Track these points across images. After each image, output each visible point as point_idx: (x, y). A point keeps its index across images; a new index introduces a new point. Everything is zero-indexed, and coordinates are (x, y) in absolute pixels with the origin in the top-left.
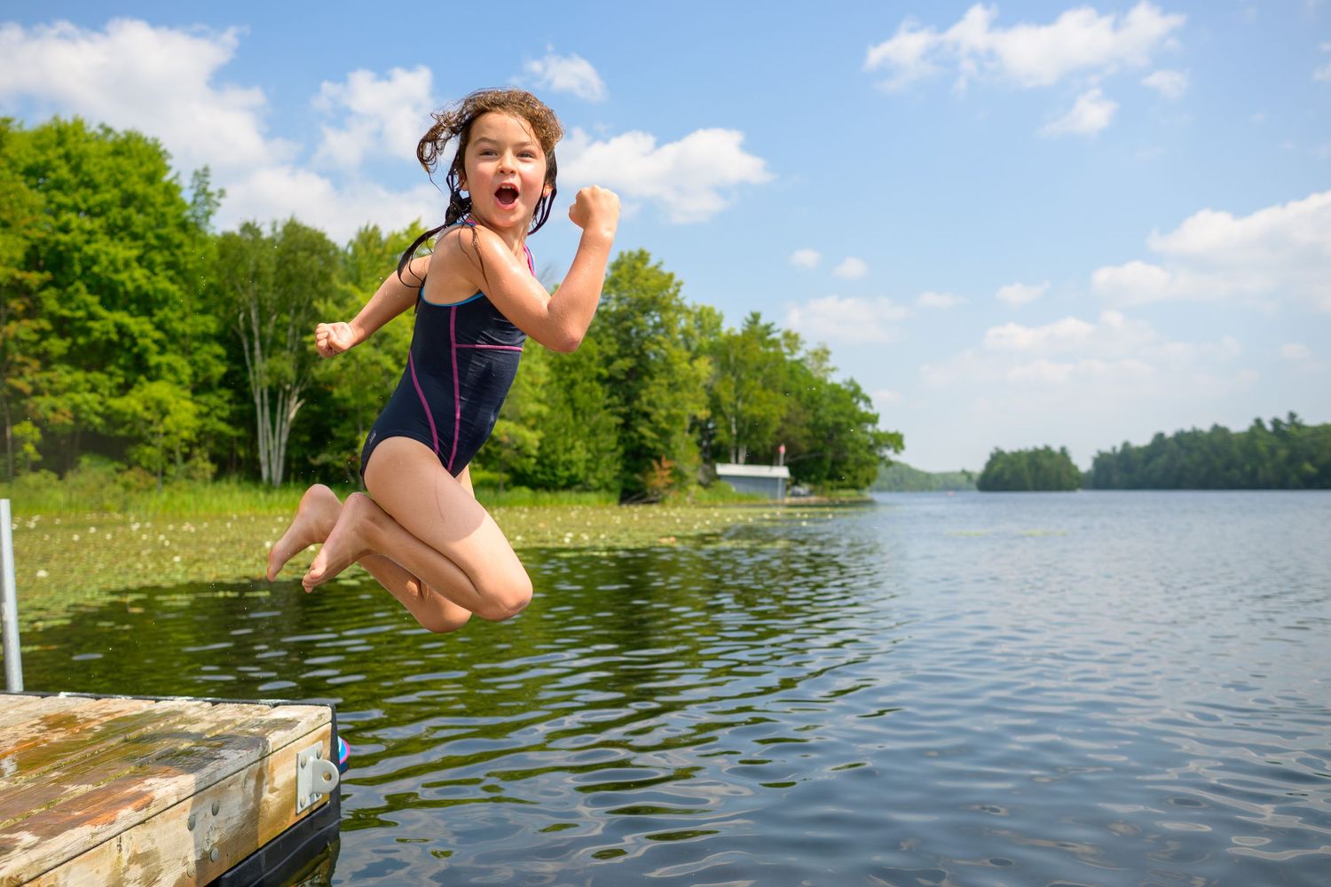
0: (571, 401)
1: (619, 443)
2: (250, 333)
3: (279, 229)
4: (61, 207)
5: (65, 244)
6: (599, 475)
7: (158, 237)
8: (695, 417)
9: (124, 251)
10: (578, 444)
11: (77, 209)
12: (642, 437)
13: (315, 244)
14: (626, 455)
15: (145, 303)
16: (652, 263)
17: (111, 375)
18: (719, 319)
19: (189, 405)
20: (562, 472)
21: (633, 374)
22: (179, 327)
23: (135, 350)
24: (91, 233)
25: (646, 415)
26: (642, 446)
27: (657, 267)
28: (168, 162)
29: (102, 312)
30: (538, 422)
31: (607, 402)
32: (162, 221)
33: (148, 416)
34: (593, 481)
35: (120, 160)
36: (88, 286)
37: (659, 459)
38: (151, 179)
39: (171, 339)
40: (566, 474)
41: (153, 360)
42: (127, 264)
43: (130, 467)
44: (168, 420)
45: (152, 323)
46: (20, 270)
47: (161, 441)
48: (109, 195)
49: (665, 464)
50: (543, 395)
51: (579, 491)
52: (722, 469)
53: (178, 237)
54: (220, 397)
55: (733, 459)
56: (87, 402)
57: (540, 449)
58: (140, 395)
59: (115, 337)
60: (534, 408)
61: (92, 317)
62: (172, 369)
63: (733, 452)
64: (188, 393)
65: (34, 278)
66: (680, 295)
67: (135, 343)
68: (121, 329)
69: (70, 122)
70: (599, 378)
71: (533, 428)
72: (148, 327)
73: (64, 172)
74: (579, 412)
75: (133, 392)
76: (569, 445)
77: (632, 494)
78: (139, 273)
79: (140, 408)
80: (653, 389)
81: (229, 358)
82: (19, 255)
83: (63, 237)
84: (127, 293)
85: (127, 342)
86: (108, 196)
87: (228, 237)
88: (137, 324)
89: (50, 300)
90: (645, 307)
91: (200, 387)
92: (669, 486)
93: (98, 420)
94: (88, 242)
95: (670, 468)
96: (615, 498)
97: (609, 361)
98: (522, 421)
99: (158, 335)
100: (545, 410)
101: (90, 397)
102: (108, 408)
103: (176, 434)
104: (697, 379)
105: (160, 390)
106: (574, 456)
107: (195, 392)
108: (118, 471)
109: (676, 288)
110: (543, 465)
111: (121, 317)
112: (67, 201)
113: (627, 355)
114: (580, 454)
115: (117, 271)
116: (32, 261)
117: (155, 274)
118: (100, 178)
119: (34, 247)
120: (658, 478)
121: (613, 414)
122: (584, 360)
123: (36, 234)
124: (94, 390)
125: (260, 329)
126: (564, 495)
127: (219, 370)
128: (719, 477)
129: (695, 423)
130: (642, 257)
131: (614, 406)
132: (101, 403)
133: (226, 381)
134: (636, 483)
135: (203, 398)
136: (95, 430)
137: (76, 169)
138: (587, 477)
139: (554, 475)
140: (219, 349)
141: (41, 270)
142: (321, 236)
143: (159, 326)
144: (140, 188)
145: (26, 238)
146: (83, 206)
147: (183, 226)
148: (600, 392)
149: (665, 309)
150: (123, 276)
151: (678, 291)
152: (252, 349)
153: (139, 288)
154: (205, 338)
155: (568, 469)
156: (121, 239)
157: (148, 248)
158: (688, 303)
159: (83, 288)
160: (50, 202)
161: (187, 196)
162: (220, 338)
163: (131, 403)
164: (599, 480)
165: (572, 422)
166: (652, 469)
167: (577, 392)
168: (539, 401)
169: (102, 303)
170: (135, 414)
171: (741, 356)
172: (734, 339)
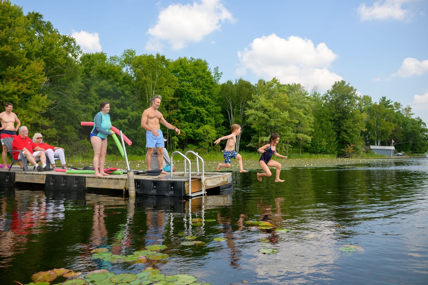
0: (322, 127)
1: (337, 139)
2: (230, 111)
3: (237, 82)
4: (182, 80)
5: (183, 90)
6: (330, 149)
7: (206, 86)
8: (362, 131)
9: (197, 91)
10: (323, 140)
11: (185, 80)
12: (344, 138)
13: (247, 85)
14: (339, 142)
15: (202, 104)
16: (346, 84)
17: (195, 123)
18: (370, 99)
19: (214, 131)
21: (340, 118)
22: (212, 110)
23: (201, 116)
24: (189, 86)
25: (345, 131)
26: (344, 141)
27: (348, 85)
28: (208, 66)
29: (192, 107)
30: (312, 134)
31: (333, 127)
32: (207, 82)
33: (204, 134)
34: (329, 151)
35: (196, 67)
36: (189, 100)
37: (349, 144)
38: (204, 71)
39: (210, 113)
40: (320, 149)
41: (205, 119)
42: (198, 95)
43: (200, 148)
44: (209, 135)
45: (205, 109)
46: (173, 97)
47: (207, 141)
48: (194, 76)
49: (352, 146)
50: (313, 126)
51: (323, 154)
52: (372, 147)
53: (211, 86)
54: (222, 128)
55: (376, 144)
56: (189, 131)
57: (312, 141)
58: (202, 128)
59: (196, 114)
60: (310, 129)
61: (190, 108)
62: (210, 121)
63: (376, 141)
64: (214, 128)
65: (177, 99)
66: (356, 93)
67: (201, 115)
68: (197, 112)
69: (183, 58)
70: (330, 120)
71: (310, 135)
72: (204, 110)
73: (182, 71)
74: (324, 130)
75: (200, 128)
76: (321, 140)
77: (341, 155)
78: (201, 96)
79: (202, 132)
80: (348, 123)
81: (225, 117)
82: (173, 94)
83: (182, 88)
84: (198, 101)
85: (199, 115)
86: (193, 77)
87: (223, 85)
88: (202, 110)
89: (180, 104)
90: (343, 98)
92: (353, 153)
93: (192, 136)
94: (188, 89)
95: (353, 147)
96: (335, 156)
97: (333, 115)
98: (306, 133)
99: (206, 112)
100: (313, 130)
101: (190, 129)
102: (194, 132)
103: (211, 138)
104: (362, 119)
105: (207, 127)
106: (322, 143)
107: (216, 127)
108: (197, 149)
109: (354, 91)
110: (313, 146)
111: (197, 108)
112: (183, 79)
113: (339, 113)
114: (324, 143)
115: (196, 96)
116: (176, 95)
117: (206, 96)
118: (190, 71)
119: (176, 91)
120: (349, 149)
121: (334, 131)
122: (325, 115)
123: (177, 87)
124: (191, 128)
125: (232, 110)
126: (319, 155)
127: (222, 121)
128: (371, 149)
129: (362, 133)
130: (343, 82)
131: (335, 129)
132: (192, 131)
133: (224, 124)
134: (342, 151)
135: (218, 129)
136: (191, 138)
137: (185, 71)
138: (326, 150)
139: (317, 149)
140: (222, 115)
141: (177, 97)
142: (249, 83)
143: (206, 110)
144: (201, 74)
145: (174, 89)
146: (187, 80)
147: (212, 83)
148: (331, 124)
149: (350, 98)
150: (197, 97)
151: (355, 92)
152: (230, 115)
153: (201, 100)
154: (218, 113)
155: (321, 147)
156: (197, 88)
157: (204, 89)
158: (358, 96)
159: (188, 101)
160: (179, 79)
161: (213, 75)
162: (222, 113)
163: (200, 131)
164: (330, 151)
165: (322, 134)
166: (347, 147)
167: (324, 124)
168: (312, 127)
169: (192, 105)
170: (201, 134)
171: (378, 111)
172: (375, 106)
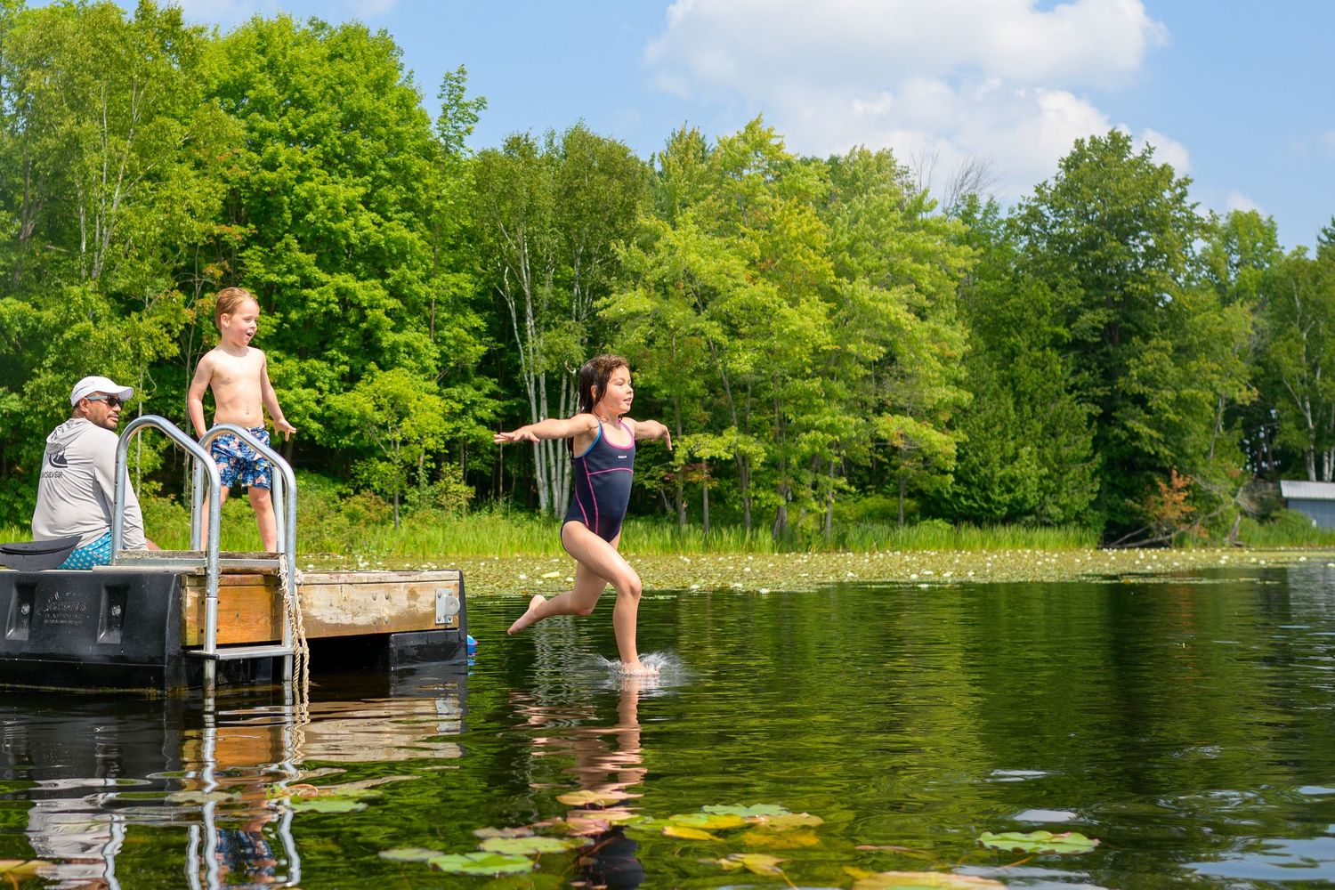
0: (1011, 382)
1: (1095, 448)
2: (519, 296)
3: (558, 142)
4: (266, 135)
5: (271, 184)
6: (1064, 500)
7: (392, 167)
8: (1232, 401)
9: (347, 190)
10: (1024, 452)
11: (289, 140)
12: (1136, 436)
13: (615, 164)
14: (1109, 465)
15: (376, 261)
16: (1136, 151)
17: (332, 361)
18: (1269, 232)
19: (435, 401)
20: (998, 495)
21: (1113, 333)
22: (422, 290)
23: (364, 325)
24: (303, 167)
25: (1140, 400)
26: (1137, 451)
27: (1143, 157)
28: (401, 60)
29: (324, 277)
30: (957, 418)
31: (1072, 381)
32: (396, 144)
33: (379, 417)
34: (1053, 510)
35: (340, 65)
36: (301, 241)
37: (1166, 473)
38: (380, 87)
39: (412, 309)
40: (1007, 498)
41: (388, 339)
42: (350, 208)
43: (357, 492)
44: (406, 423)
45: (385, 287)
46: (218, 223)
47: (399, 453)
48: (326, 114)
49: (1179, 482)
50: (963, 374)
51: (1028, 526)
52: (1290, 489)
53: (418, 164)
54: (478, 388)
55: (1313, 475)
56: (300, 402)
57: (959, 458)
58: (370, 388)
59: (336, 309)
60: (947, 394)
61: (307, 283)
62: (412, 352)
63: (1311, 459)
64: (433, 385)
65: (235, 233)
66: (1188, 201)
67: (363, 318)
68: (345, 299)
69: (274, 19)
70: (1056, 342)
71: (950, 426)
72: (381, 293)
73: (269, 89)
74: (1025, 399)
75: (360, 385)
76: (1010, 453)
77: (1120, 532)
78: (366, 218)
79: (369, 407)
80: (1147, 357)
81: (490, 332)
82: (217, 205)
83: (268, 175)
84: (350, 246)
85: (353, 316)
86: (324, 116)
87: (487, 158)
88: (366, 290)
89: (254, 263)
90: (1122, 227)
91: (450, 376)
92: (1189, 519)
93: (315, 426)
94: (299, 180)
95: (1187, 488)
96: (1094, 534)
97: (1071, 316)
98: (928, 415)
99: (393, 303)
100: (966, 397)
101: (304, 393)
102: (328, 407)
103: (417, 442)
104: (1226, 338)
105: (396, 381)
106: (1016, 470)
107: (445, 382)
108: (342, 496)
109: (1179, 191)
110: (969, 484)
111: (345, 280)
112: (272, 126)
113: (1100, 304)
114: (1029, 469)
115: (337, 218)
116: (231, 211)
117: (389, 219)
118: (313, 93)
119: (233, 192)
120: (1170, 504)
121: (1080, 400)
122: (1030, 315)
123: (236, 173)
124: (310, 383)
125: (532, 288)
126: (1003, 533)
127: (475, 350)
128: (1286, 502)
129: (1233, 412)
130: (1118, 144)
131: (1086, 386)
132: (318, 402)
133: (487, 366)
134: (1131, 512)
135: (455, 391)
136: (312, 437)
137: (283, 84)
138: (1042, 504)
139: (988, 500)
140: (476, 320)
141: (241, 222)
142: (624, 152)
143: (394, 292)
144: (367, 102)
145: (226, 181)
146: (294, 133)
147: (427, 153)
148: (1058, 365)
149: (1159, 225)
150: (346, 224)
151: (1183, 195)
152: (522, 318)
153: (367, 238)
154: (458, 304)
155: (1009, 491)
156: (343, 175)
157: (378, 182)
158: (1202, 213)
159: (295, 244)
160: (251, 129)
162: (477, 305)
163: (356, 402)
164: (1064, 507)
165: (1013, 417)
166: (1155, 488)
167: (1021, 367)
168: (958, 383)
169: (318, 263)
170: (362, 417)
171: (1313, 296)
172: (1297, 267)
